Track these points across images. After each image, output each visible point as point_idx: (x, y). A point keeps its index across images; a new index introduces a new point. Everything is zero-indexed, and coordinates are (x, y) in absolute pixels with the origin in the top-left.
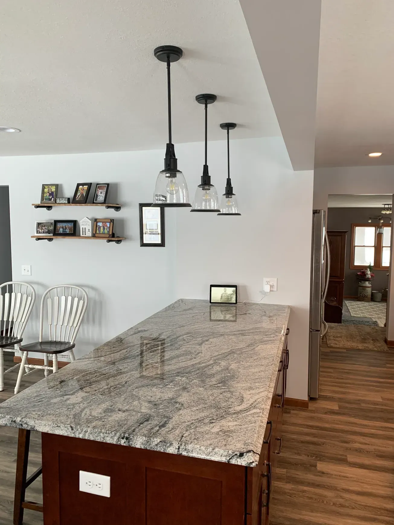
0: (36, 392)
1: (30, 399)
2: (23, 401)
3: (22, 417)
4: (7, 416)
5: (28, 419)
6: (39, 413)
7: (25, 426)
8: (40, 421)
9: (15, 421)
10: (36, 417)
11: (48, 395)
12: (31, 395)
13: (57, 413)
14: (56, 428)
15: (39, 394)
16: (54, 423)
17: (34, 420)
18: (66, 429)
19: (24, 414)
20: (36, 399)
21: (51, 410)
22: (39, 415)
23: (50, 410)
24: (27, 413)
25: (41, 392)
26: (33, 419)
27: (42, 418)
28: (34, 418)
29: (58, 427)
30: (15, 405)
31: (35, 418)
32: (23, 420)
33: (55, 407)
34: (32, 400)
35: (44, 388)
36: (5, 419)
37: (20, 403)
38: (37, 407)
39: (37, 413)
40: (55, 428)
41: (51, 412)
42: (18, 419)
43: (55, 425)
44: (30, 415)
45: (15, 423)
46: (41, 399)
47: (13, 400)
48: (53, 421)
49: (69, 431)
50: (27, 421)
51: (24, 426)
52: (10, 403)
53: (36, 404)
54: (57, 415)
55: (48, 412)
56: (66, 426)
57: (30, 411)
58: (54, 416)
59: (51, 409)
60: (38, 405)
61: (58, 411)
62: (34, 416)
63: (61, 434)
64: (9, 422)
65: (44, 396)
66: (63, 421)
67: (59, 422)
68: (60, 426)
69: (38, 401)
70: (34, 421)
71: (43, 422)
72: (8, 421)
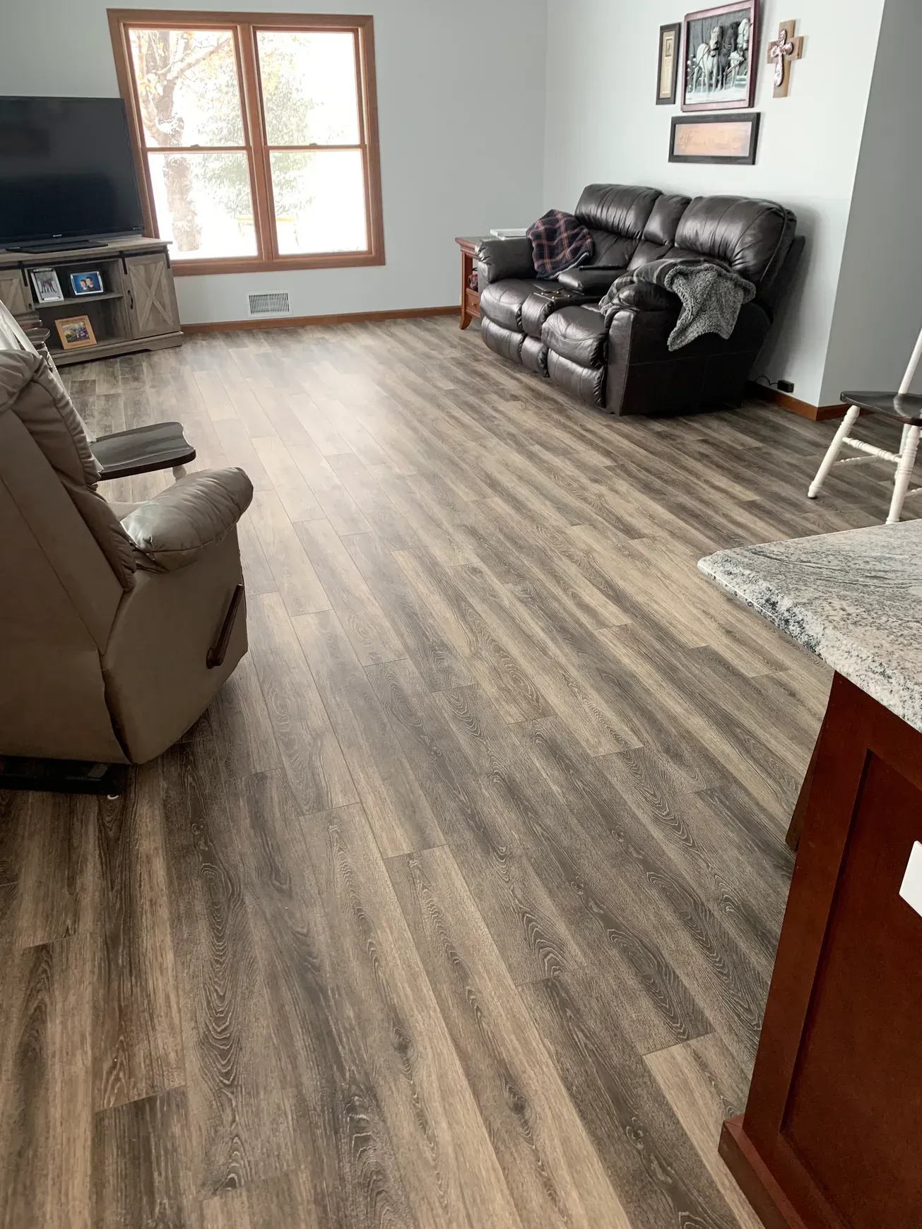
0: (883, 546)
1: (853, 559)
2: (831, 558)
3: (796, 601)
4: (761, 582)
5: (809, 613)
6: (851, 610)
7: (794, 628)
8: (838, 634)
9: (774, 605)
10: (835, 618)
11: (914, 567)
12: (864, 548)
13: (905, 632)
14: (877, 676)
15: (887, 555)
16: (876, 658)
17: (826, 621)
18: (907, 693)
19: (808, 594)
20: (868, 567)
21: (895, 615)
22: (849, 614)
23: (890, 613)
24: (817, 595)
25: (898, 551)
26: (824, 618)
27: (851, 627)
28: (828, 616)
29: (882, 677)
30: (802, 561)
31: (830, 618)
32: (796, 610)
33: (911, 612)
34: (857, 566)
35: (914, 543)
36: (754, 587)
37: (820, 561)
38: (857, 590)
39: (847, 608)
40: (873, 676)
41: (889, 623)
42: (785, 603)
43: (877, 664)
44: (825, 604)
45: (775, 609)
46: (886, 572)
47: (808, 546)
48: (876, 650)
49: (913, 707)
50: (805, 618)
51: (791, 628)
52: (792, 550)
53: (860, 579)
54: (901, 639)
55: (879, 618)
56: (909, 684)
57: (830, 592)
58: (892, 637)
59: (898, 613)
60: (865, 586)
61: (911, 628)
62: (832, 613)
63: (884, 703)
64: (761, 601)
65: (900, 568)
66: (908, 665)
67: (894, 664)
68: (889, 677)
69: (873, 574)
70: (822, 626)
71: (847, 643)
72: (760, 596)
